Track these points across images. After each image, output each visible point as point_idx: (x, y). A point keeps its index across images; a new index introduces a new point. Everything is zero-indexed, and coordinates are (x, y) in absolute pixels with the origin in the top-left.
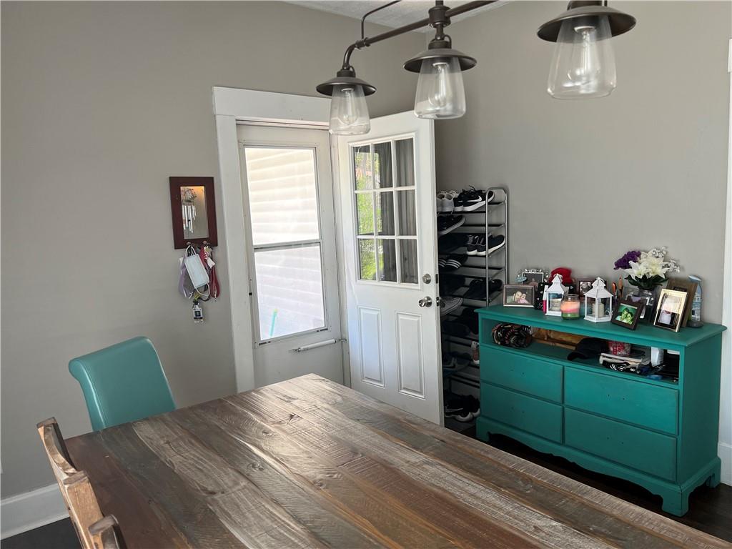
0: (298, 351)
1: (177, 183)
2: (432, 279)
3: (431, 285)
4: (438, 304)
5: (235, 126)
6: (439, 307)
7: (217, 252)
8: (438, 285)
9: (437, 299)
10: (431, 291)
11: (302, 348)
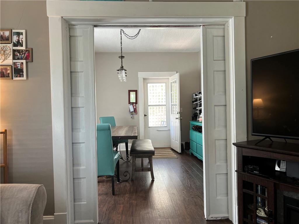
1: (130, 91)
2: (178, 113)
3: (178, 114)
4: (179, 119)
5: (142, 80)
6: (180, 120)
7: (137, 105)
8: (180, 114)
9: (179, 118)
10: (178, 116)
11: (159, 130)
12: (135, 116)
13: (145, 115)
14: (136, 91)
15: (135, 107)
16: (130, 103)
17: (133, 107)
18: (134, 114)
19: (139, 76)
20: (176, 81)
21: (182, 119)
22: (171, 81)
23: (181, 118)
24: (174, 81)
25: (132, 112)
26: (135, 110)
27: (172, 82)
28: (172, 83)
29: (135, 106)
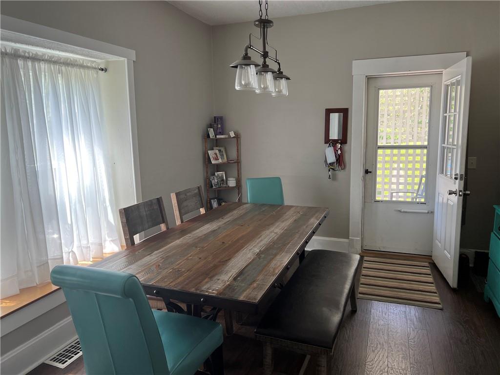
0: (400, 211)
1: (329, 112)
2: (459, 177)
3: (457, 181)
4: (460, 195)
5: (364, 80)
6: (462, 197)
7: (346, 147)
8: (462, 182)
9: (460, 191)
10: (457, 186)
11: (402, 210)
12: (340, 174)
13: (367, 172)
14: (345, 113)
15: (339, 152)
16: (327, 140)
17: (336, 151)
18: (337, 168)
19: (355, 72)
20: (458, 83)
21: (468, 194)
22: (446, 80)
23: (468, 192)
24: (454, 80)
25: (332, 164)
26: (340, 160)
27: (448, 82)
28: (447, 86)
29: (341, 148)
